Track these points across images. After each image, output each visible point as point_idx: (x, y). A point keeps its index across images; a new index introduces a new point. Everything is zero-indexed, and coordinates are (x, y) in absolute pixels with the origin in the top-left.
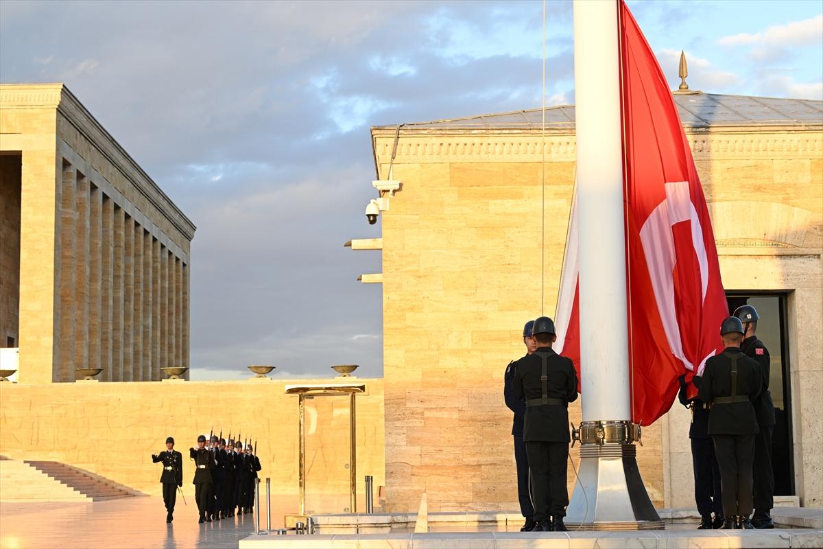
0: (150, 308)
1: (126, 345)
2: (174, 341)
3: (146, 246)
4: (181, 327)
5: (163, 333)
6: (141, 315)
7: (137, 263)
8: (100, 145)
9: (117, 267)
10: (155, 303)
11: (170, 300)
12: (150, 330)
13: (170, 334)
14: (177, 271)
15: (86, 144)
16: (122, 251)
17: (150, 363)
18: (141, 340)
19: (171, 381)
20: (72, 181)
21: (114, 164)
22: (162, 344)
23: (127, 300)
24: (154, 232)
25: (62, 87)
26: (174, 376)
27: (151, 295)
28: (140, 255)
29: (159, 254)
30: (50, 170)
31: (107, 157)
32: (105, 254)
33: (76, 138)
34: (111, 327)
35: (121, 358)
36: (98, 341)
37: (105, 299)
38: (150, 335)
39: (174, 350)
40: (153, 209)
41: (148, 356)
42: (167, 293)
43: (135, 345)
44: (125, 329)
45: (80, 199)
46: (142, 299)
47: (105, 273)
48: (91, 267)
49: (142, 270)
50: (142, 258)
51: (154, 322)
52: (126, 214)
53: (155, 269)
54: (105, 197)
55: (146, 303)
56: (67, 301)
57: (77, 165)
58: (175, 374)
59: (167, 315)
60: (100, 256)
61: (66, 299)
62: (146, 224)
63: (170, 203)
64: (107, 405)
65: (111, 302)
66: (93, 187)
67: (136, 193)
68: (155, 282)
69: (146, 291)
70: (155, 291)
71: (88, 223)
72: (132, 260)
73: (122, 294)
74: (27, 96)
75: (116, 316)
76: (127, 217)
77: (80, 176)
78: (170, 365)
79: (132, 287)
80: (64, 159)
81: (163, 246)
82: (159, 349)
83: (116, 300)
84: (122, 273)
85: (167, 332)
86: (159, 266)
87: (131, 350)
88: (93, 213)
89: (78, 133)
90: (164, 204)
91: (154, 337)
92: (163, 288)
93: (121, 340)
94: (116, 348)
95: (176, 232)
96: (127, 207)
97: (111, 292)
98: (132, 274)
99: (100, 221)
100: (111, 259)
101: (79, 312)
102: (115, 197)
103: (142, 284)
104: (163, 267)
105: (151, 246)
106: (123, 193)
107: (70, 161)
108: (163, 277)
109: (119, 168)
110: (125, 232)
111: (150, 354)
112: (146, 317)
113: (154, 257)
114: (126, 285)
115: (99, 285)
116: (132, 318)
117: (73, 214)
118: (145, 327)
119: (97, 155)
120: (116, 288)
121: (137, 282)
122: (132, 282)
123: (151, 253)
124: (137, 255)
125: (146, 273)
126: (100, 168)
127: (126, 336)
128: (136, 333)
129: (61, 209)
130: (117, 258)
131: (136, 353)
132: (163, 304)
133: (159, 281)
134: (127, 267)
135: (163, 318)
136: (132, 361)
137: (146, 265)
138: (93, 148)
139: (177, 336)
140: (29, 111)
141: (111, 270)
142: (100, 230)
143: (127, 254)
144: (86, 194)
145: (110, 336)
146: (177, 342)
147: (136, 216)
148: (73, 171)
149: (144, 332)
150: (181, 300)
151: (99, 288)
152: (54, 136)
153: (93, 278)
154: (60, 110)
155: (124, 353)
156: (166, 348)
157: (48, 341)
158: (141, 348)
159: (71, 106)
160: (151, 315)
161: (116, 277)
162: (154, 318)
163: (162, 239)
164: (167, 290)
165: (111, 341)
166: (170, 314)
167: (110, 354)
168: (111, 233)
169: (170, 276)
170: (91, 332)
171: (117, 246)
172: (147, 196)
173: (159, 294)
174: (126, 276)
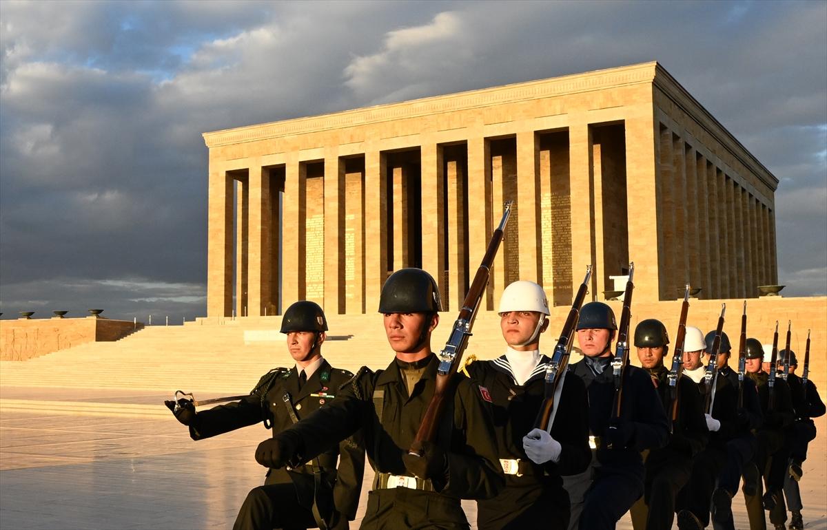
0: (742, 244)
1: (723, 273)
2: (764, 271)
3: (736, 195)
4: (769, 259)
5: (754, 264)
6: (735, 250)
7: (729, 208)
8: (691, 112)
9: (711, 211)
10: (746, 239)
11: (759, 238)
12: (743, 261)
13: (760, 264)
14: (764, 215)
15: (679, 112)
16: (715, 198)
17: (744, 288)
18: (735, 270)
19: (768, 298)
20: (668, 140)
21: (705, 128)
22: (754, 273)
23: (722, 237)
24: (743, 184)
25: (656, 64)
26: (770, 294)
27: (742, 233)
28: (731, 202)
29: (747, 202)
30: (650, 132)
31: (699, 122)
32: (701, 201)
33: (671, 107)
34: (708, 259)
35: (719, 283)
36: (698, 270)
37: (702, 236)
38: (743, 265)
39: (764, 277)
40: (740, 165)
41: (742, 282)
42: (756, 233)
43: (731, 273)
44: (721, 260)
45: (677, 156)
46: (734, 236)
47: (701, 215)
48: (689, 211)
49: (733, 213)
50: (733, 204)
51: (746, 255)
52: (717, 168)
53: (745, 214)
54: (699, 156)
55: (738, 240)
56: (668, 237)
57: (672, 128)
58: (772, 292)
59: (757, 250)
60: (696, 202)
61: (668, 235)
62: (735, 177)
63: (755, 160)
64: (707, 319)
65: (708, 238)
66: (688, 147)
67: (725, 153)
68: (745, 223)
69: (738, 230)
70: (745, 231)
71: (684, 175)
72: (724, 206)
73: (717, 233)
74: (627, 76)
75: (712, 250)
76: (719, 171)
77: (676, 138)
78: (767, 284)
79: (726, 227)
80: (660, 123)
81: (751, 196)
82: (751, 276)
83: (712, 238)
84: (716, 215)
85: (757, 264)
86: (748, 211)
87: (727, 277)
88: (689, 168)
89: (673, 103)
90: (750, 161)
91: (747, 267)
92: (752, 228)
93: (718, 268)
94: (714, 276)
95: (762, 185)
96: (718, 163)
97: (707, 231)
98: (725, 217)
99: (695, 175)
100: (706, 204)
101: (680, 246)
102: (707, 155)
103: (734, 225)
104: (752, 212)
105: (741, 195)
106: (714, 152)
107: (666, 125)
108: (752, 221)
109: (710, 132)
110: (718, 183)
111: (744, 280)
112: (738, 250)
113: (744, 204)
114: (721, 226)
115: (696, 225)
116: (727, 251)
117: (669, 166)
118: (739, 259)
119: (690, 122)
120: (712, 227)
121: (730, 223)
122: (725, 223)
123: (740, 200)
124: (728, 202)
125: (737, 216)
126: (693, 131)
127: (722, 266)
128: (731, 264)
129: (659, 163)
130: (711, 203)
131: (732, 280)
132: (753, 242)
133: (749, 223)
134: (721, 212)
135: (753, 252)
136: (728, 286)
137: (737, 209)
138: (686, 115)
139: (767, 267)
140: (630, 87)
141: (707, 213)
142: (695, 182)
143: (720, 201)
144: (682, 152)
145: (708, 266)
146: (767, 271)
147: (726, 170)
148: (668, 132)
149: (738, 263)
150: (769, 238)
151: (696, 227)
152: (651, 104)
153: (691, 219)
154: (655, 84)
155: (721, 280)
156: (758, 276)
157: (655, 269)
158: (736, 276)
159: (664, 81)
160: (743, 249)
161: (711, 219)
162: (746, 252)
163: (750, 189)
164: (756, 230)
165: (709, 270)
166: (760, 249)
167: (709, 280)
168: (705, 183)
169: (758, 219)
170: (692, 264)
171: (711, 195)
172: (735, 155)
173: (749, 232)
174: (720, 219)
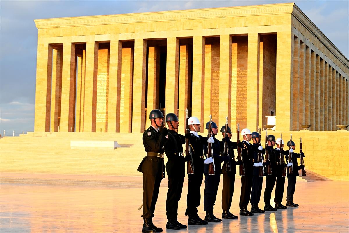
0: (331, 99)
1: (321, 115)
2: (342, 114)
3: (330, 72)
4: (345, 107)
5: (337, 110)
6: (328, 102)
7: (325, 80)
8: (310, 29)
9: (317, 81)
10: (333, 97)
11: (340, 96)
12: (331, 109)
13: (340, 110)
14: (343, 83)
15: (304, 28)
16: (319, 75)
17: (331, 123)
18: (327, 113)
19: (341, 131)
20: (298, 44)
21: (316, 36)
22: (337, 115)
23: (321, 95)
24: (333, 66)
25: (293, 4)
26: (343, 129)
27: (332, 93)
28: (327, 76)
29: (335, 76)
30: (289, 40)
31: (313, 33)
32: (312, 76)
33: (300, 26)
34: (314, 107)
35: (319, 120)
36: (309, 113)
37: (312, 95)
38: (332, 111)
39: (342, 117)
40: (333, 56)
41: (330, 120)
42: (339, 93)
43: (325, 115)
44: (320, 108)
45: (301, 52)
46: (328, 95)
47: (312, 84)
48: (306, 82)
49: (328, 82)
50: (328, 77)
51: (333, 105)
52: (321, 58)
53: (333, 82)
54: (312, 51)
55: (329, 97)
56: (295, 96)
57: (300, 38)
58: (343, 128)
59: (339, 102)
60: (310, 77)
61: (295, 95)
62: (329, 62)
63: (340, 53)
64: (313, 141)
65: (314, 96)
66: (307, 47)
67: (326, 49)
68: (333, 88)
69: (330, 92)
70: (333, 92)
71: (304, 63)
72: (324, 78)
73: (319, 93)
74: (279, 9)
75: (316, 102)
76: (322, 59)
77: (301, 42)
78: (340, 124)
79: (324, 90)
80: (294, 35)
81: (337, 72)
82: (335, 117)
83: (317, 96)
84: (319, 84)
85: (339, 110)
86: (335, 81)
87: (323, 117)
88: (307, 58)
89: (300, 24)
90: (338, 53)
91: (333, 112)
92: (337, 90)
93: (319, 113)
94: (316, 117)
95: (343, 66)
96: (321, 55)
97: (314, 92)
98: (324, 84)
99: (310, 62)
100: (314, 78)
101: (301, 101)
102: (316, 51)
103: (328, 89)
104: (337, 81)
105: (332, 72)
106: (320, 49)
107: (297, 36)
108: (337, 86)
109: (318, 38)
110: (321, 66)
111: (331, 119)
112: (329, 103)
113: (333, 77)
114: (321, 89)
115: (309, 89)
116: (324, 103)
117: (298, 59)
118: (329, 107)
119: (309, 33)
120: (317, 90)
121: (326, 88)
122: (324, 87)
123: (332, 75)
124: (326, 76)
125: (329, 84)
126: (310, 38)
127: (321, 111)
128: (325, 110)
129: (293, 57)
130: (317, 77)
131: (325, 119)
132: (337, 97)
133: (335, 87)
134: (321, 81)
135: (337, 103)
136: (323, 122)
137: (330, 80)
138: (307, 30)
139: (343, 111)
140: (280, 15)
141: (314, 83)
142: (310, 66)
143: (321, 76)
144: (304, 50)
145: (314, 111)
146: (343, 114)
147: (325, 59)
148: (298, 40)
149: (329, 110)
150: (345, 96)
151: (309, 91)
152: (290, 26)
153: (307, 86)
154: (293, 14)
155: (320, 119)
156: (339, 116)
157: (288, 113)
158: (327, 117)
159: (297, 12)
160: (332, 102)
161: (317, 86)
162: (333, 103)
163: (337, 69)
164: (339, 91)
165: (314, 113)
166: (340, 102)
167: (314, 119)
168: (315, 67)
169: (340, 85)
170: (306, 109)
171: (317, 72)
172: (330, 50)
173: (335, 93)
174: (321, 85)
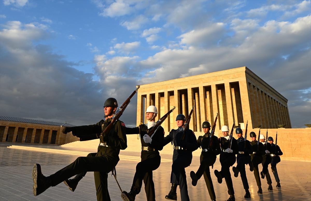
0: (279, 116)
6: (276, 117)
11: (284, 115)
12: (279, 121)
14: (285, 109)
15: (254, 80)
16: (268, 103)
20: (252, 87)
23: (272, 114)
24: (277, 100)
25: (245, 67)
28: (274, 105)
30: (246, 84)
32: (264, 103)
33: (251, 78)
34: (268, 119)
36: (265, 122)
37: (265, 113)
40: (275, 95)
42: (283, 113)
47: (264, 107)
48: (260, 106)
54: (262, 92)
55: (277, 115)
57: (253, 84)
60: (262, 104)
61: (254, 112)
62: (274, 98)
63: (280, 94)
65: (267, 114)
66: (258, 89)
67: (270, 91)
68: (279, 111)
69: (277, 112)
71: (258, 96)
72: (272, 105)
73: (270, 112)
75: (269, 117)
76: (269, 96)
77: (254, 87)
80: (249, 82)
81: (280, 103)
83: (269, 114)
85: (284, 122)
86: (279, 107)
92: (281, 112)
95: (283, 101)
96: (268, 94)
98: (272, 108)
99: (261, 96)
100: (266, 105)
101: (258, 115)
102: (264, 92)
106: (267, 91)
107: (251, 83)
108: (281, 110)
109: (265, 86)
110: (269, 99)
113: (278, 105)
115: (263, 110)
116: (274, 118)
117: (253, 94)
118: (278, 120)
119: (258, 82)
120: (268, 111)
121: (274, 110)
123: (276, 104)
125: (276, 108)
126: (259, 85)
127: (273, 121)
129: (249, 92)
132: (282, 116)
135: (282, 119)
138: (256, 81)
140: (239, 73)
141: (266, 107)
142: (261, 98)
143: (270, 104)
144: (256, 90)
145: (268, 121)
147: (271, 96)
148: (251, 85)
150: (287, 115)
152: (245, 77)
153: (261, 108)
154: (246, 72)
159: (249, 71)
160: (279, 118)
161: (268, 109)
166: (284, 118)
168: (265, 99)
169: (283, 110)
170: (262, 120)
172: (273, 92)
174: (271, 109)
